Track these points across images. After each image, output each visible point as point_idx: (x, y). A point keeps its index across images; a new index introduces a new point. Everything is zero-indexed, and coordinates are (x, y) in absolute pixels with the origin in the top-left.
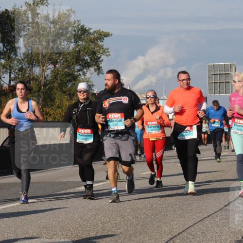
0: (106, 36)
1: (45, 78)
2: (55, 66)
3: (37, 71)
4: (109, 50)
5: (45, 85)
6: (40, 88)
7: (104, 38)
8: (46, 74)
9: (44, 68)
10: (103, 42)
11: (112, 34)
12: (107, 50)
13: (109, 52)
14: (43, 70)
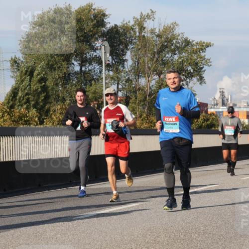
0: (208, 47)
1: (150, 88)
2: (159, 77)
3: (143, 81)
4: (210, 61)
5: (150, 95)
6: (146, 98)
7: (206, 49)
8: (151, 84)
9: (150, 79)
10: (205, 52)
11: (213, 44)
12: (209, 60)
14: (148, 81)
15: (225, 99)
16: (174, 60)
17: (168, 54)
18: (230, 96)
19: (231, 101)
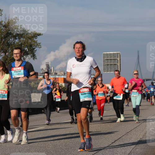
0: (39, 35)
2: (5, 54)
4: (41, 44)
7: (38, 36)
10: (37, 39)
11: (42, 34)
12: (40, 44)
13: (41, 46)
15: (50, 69)
16: (16, 43)
17: (11, 39)
18: (52, 68)
19: (53, 71)
